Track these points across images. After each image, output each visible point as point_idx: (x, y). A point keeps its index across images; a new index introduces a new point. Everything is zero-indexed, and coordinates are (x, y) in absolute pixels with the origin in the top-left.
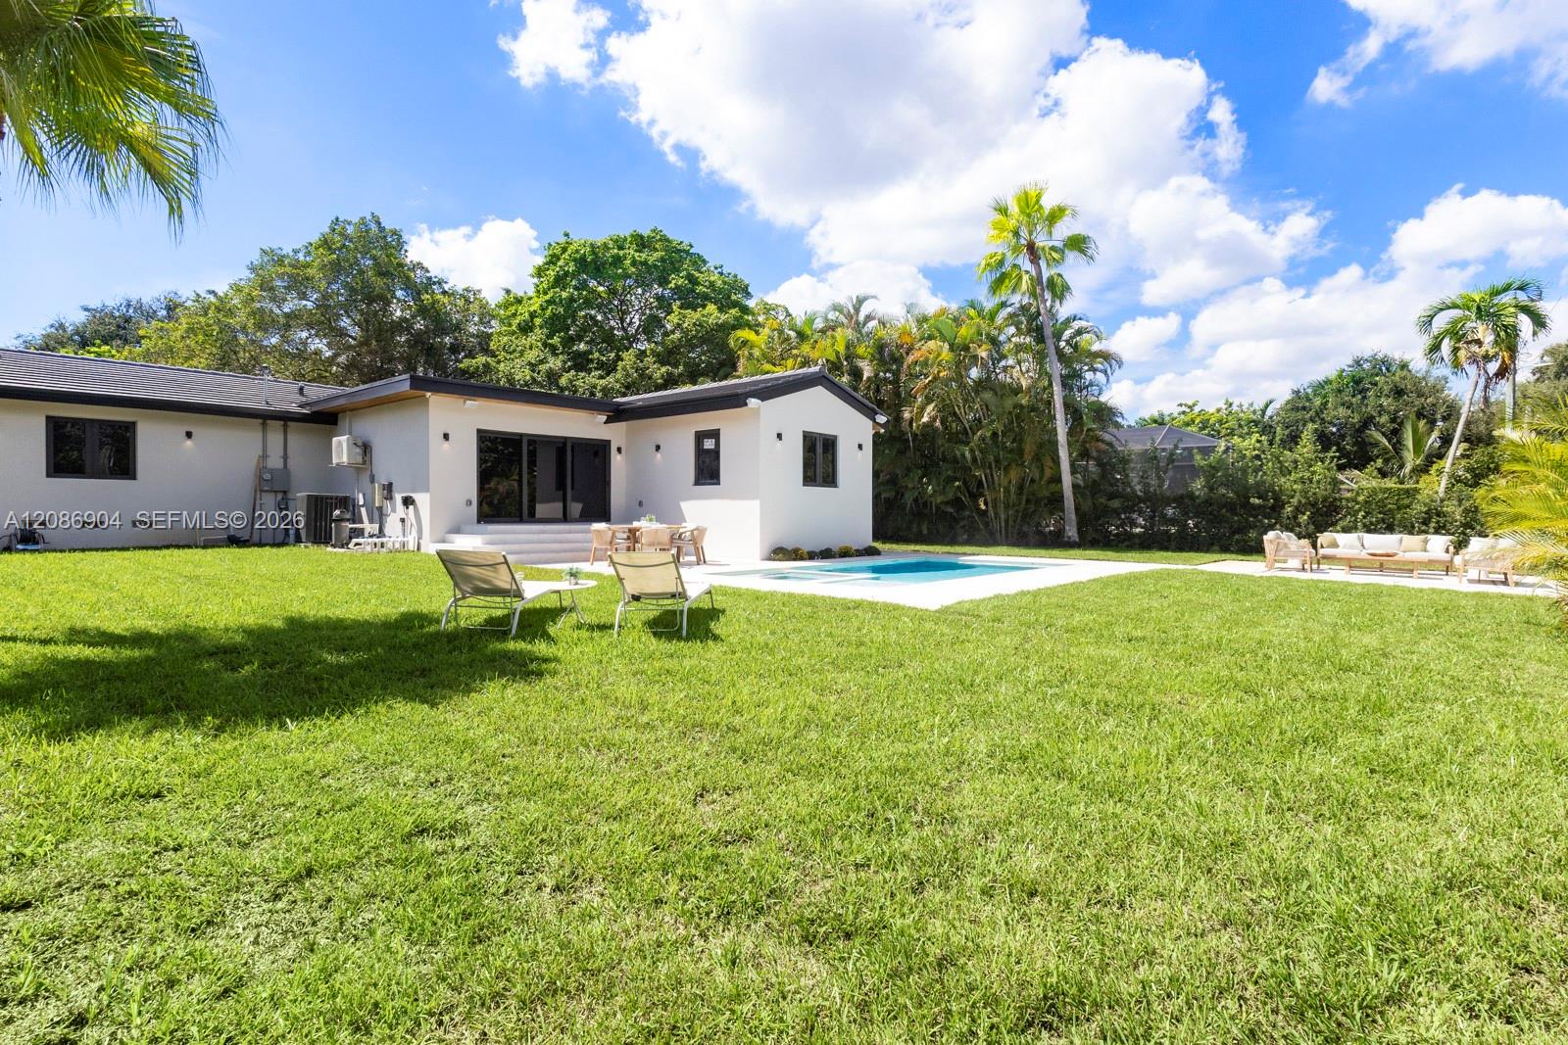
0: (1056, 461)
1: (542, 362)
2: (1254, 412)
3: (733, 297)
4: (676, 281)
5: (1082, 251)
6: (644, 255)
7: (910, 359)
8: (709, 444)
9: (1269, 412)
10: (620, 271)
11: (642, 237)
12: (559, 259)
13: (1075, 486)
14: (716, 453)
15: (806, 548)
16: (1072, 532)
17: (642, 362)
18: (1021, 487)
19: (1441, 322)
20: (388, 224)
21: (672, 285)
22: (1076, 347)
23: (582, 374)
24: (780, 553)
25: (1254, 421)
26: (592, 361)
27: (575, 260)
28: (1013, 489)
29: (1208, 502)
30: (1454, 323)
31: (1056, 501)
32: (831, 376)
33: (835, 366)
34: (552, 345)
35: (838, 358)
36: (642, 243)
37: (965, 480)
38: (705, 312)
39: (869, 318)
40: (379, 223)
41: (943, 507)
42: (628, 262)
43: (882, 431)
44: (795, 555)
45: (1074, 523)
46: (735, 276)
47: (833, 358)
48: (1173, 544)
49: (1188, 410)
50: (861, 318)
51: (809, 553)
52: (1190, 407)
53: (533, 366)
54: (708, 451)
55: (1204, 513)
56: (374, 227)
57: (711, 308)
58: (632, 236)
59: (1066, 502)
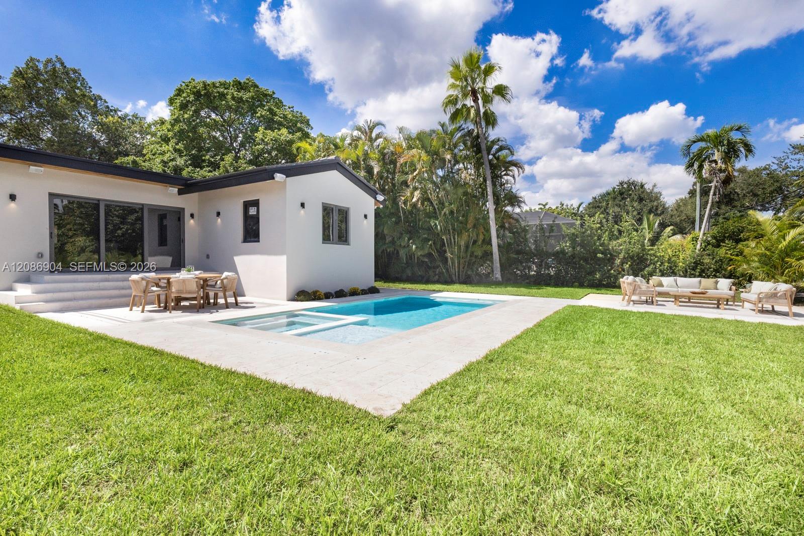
0: (488, 230)
1: (172, 160)
2: (573, 209)
3: (299, 125)
4: (261, 112)
5: (503, 96)
6: (240, 94)
7: (402, 160)
8: (252, 211)
9: (581, 209)
10: (224, 102)
11: (240, 83)
12: (183, 92)
13: (499, 246)
14: (256, 219)
15: (323, 291)
16: (498, 275)
17: (237, 162)
18: (467, 247)
19: (695, 149)
20: (69, 65)
21: (258, 115)
22: (498, 159)
23: (198, 169)
24: (302, 295)
25: (573, 213)
26: (204, 161)
27: (194, 93)
28: (462, 248)
29: (573, 256)
30: (702, 150)
31: (488, 255)
32: (354, 172)
33: (356, 165)
34: (179, 150)
35: (358, 159)
36: (240, 86)
37: (434, 240)
38: (280, 133)
39: (378, 136)
40: (62, 64)
41: (421, 258)
42: (229, 97)
43: (381, 206)
44: (313, 296)
45: (499, 269)
46: (301, 113)
47: (355, 160)
48: (553, 281)
49: (543, 207)
50: (374, 135)
51: (325, 294)
52: (544, 206)
53: (165, 163)
54: (252, 217)
55: (570, 263)
56: (58, 65)
57: (284, 131)
58: (234, 81)
59: (494, 256)
